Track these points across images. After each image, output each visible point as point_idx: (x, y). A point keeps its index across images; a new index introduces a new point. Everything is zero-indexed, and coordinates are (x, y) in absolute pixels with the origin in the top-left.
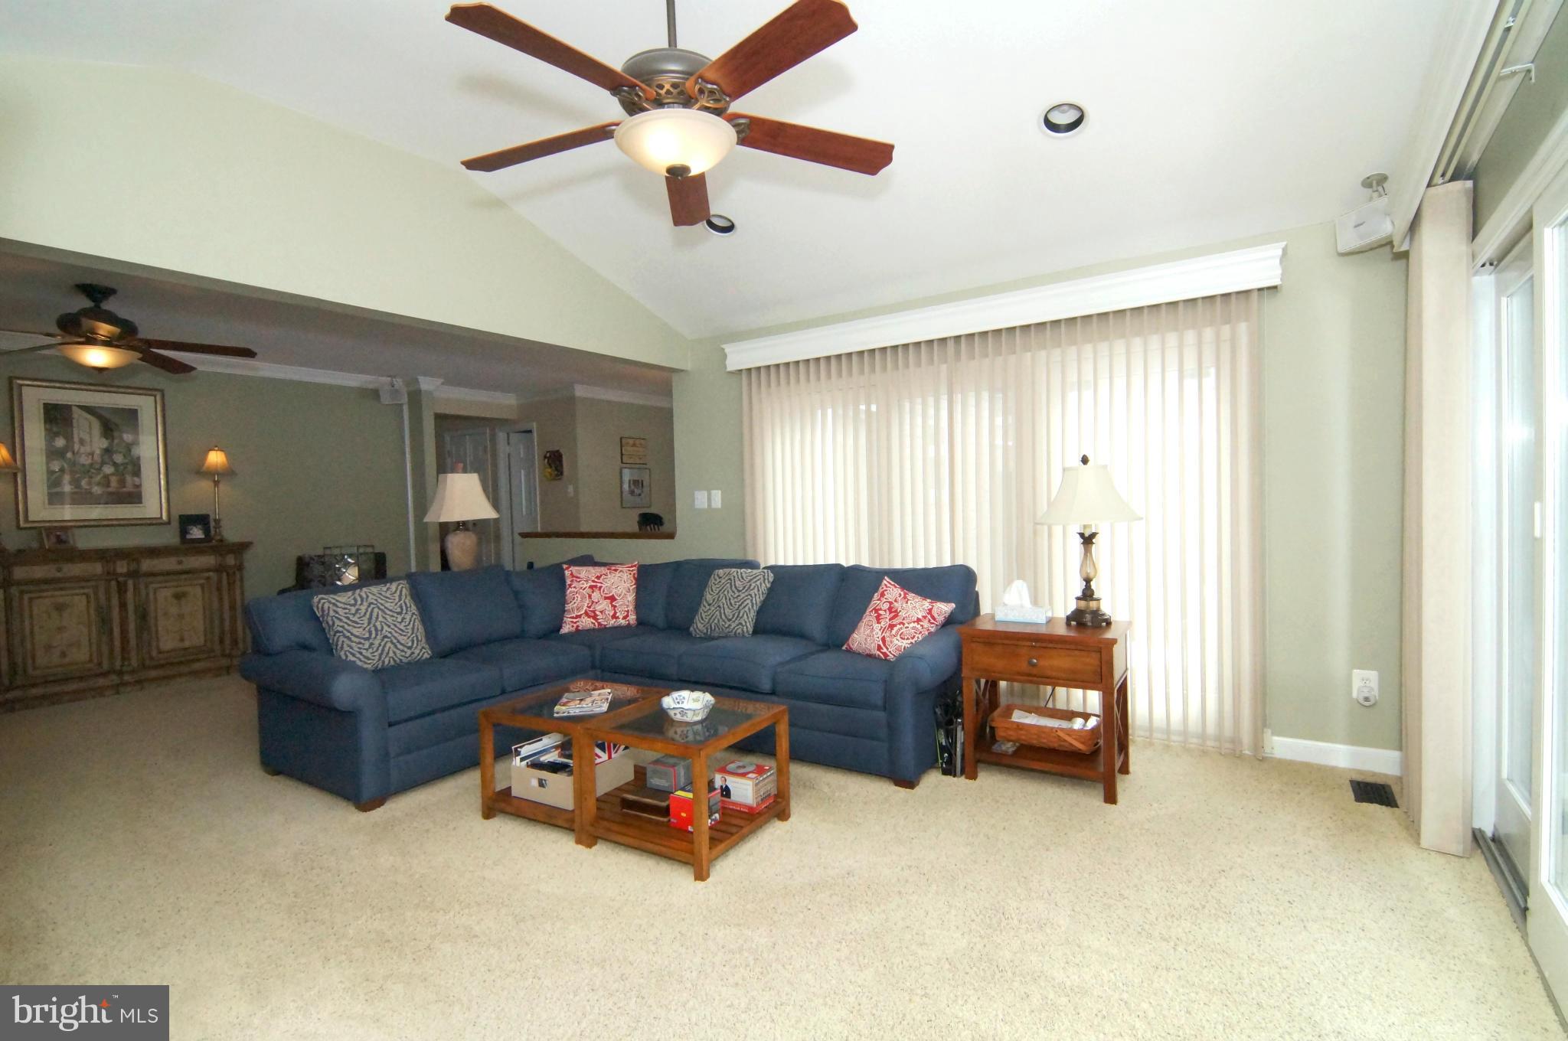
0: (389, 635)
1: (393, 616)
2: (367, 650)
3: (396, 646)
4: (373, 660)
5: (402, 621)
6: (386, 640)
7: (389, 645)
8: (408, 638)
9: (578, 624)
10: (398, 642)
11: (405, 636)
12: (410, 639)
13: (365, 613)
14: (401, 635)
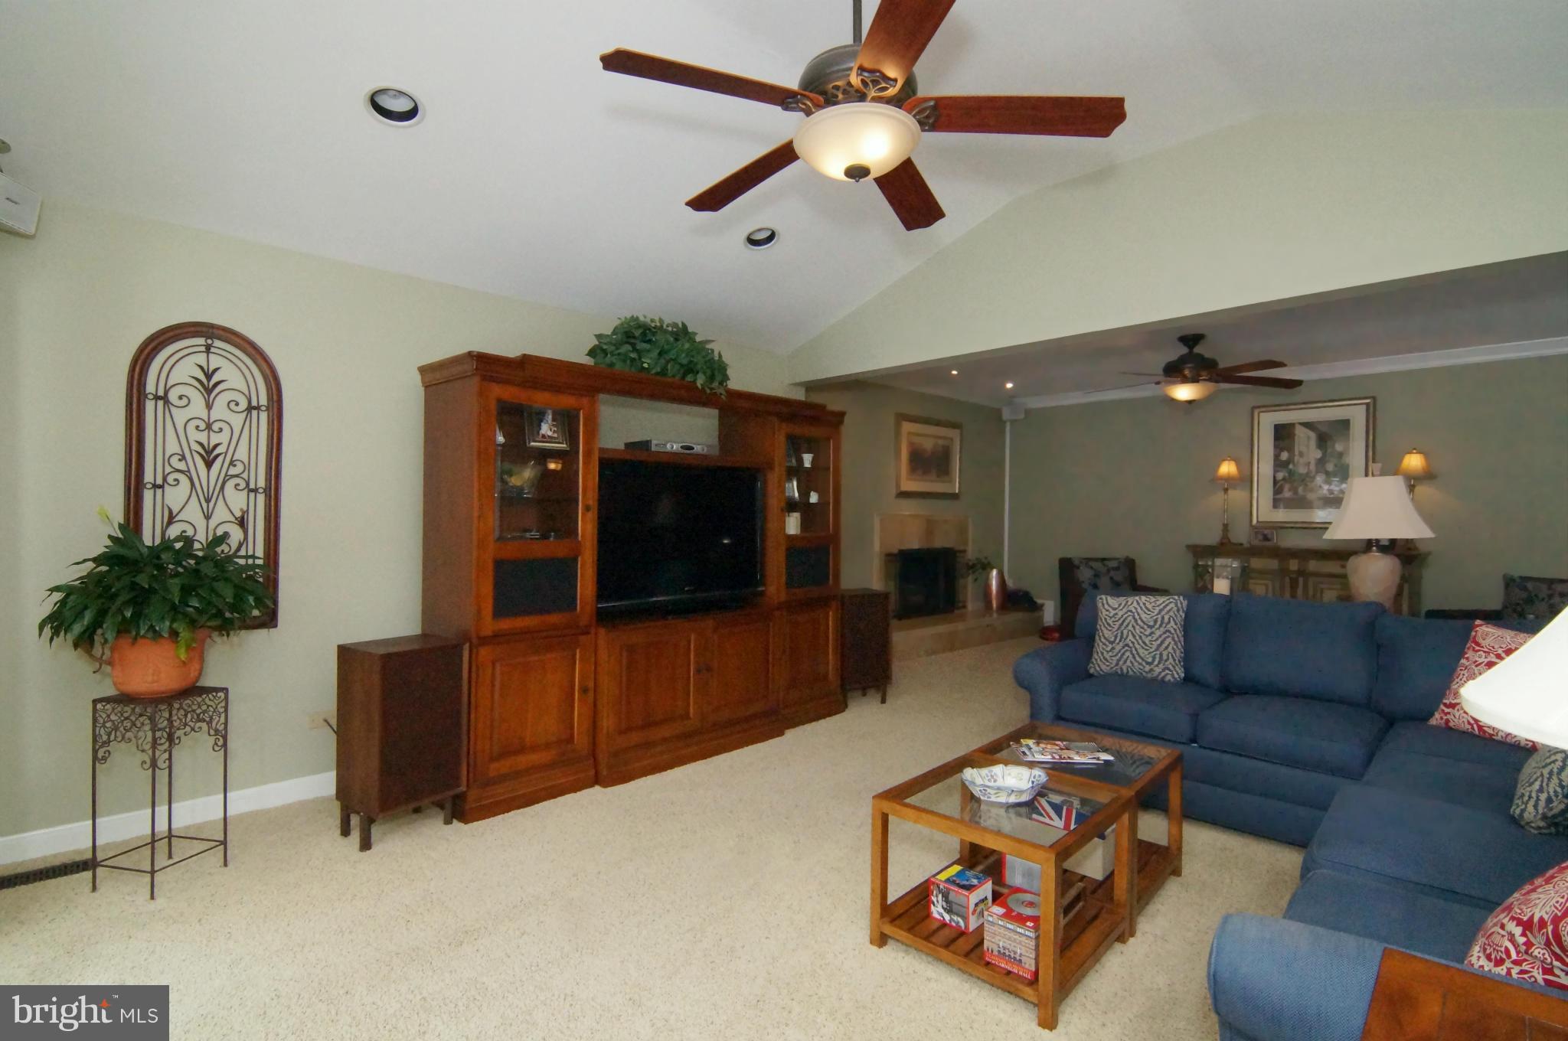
0: (1131, 645)
1: (1143, 628)
2: (1108, 652)
3: (1134, 658)
4: (1111, 663)
5: (1150, 635)
6: (1127, 648)
7: (1128, 654)
8: (1150, 653)
9: (1448, 717)
10: (1138, 654)
11: (1147, 650)
12: (1152, 654)
13: (1119, 619)
14: (1143, 648)
